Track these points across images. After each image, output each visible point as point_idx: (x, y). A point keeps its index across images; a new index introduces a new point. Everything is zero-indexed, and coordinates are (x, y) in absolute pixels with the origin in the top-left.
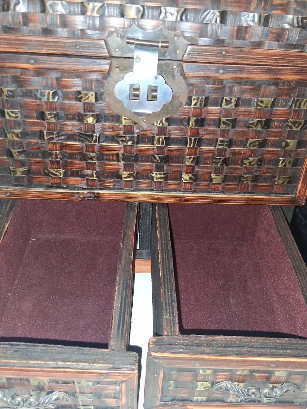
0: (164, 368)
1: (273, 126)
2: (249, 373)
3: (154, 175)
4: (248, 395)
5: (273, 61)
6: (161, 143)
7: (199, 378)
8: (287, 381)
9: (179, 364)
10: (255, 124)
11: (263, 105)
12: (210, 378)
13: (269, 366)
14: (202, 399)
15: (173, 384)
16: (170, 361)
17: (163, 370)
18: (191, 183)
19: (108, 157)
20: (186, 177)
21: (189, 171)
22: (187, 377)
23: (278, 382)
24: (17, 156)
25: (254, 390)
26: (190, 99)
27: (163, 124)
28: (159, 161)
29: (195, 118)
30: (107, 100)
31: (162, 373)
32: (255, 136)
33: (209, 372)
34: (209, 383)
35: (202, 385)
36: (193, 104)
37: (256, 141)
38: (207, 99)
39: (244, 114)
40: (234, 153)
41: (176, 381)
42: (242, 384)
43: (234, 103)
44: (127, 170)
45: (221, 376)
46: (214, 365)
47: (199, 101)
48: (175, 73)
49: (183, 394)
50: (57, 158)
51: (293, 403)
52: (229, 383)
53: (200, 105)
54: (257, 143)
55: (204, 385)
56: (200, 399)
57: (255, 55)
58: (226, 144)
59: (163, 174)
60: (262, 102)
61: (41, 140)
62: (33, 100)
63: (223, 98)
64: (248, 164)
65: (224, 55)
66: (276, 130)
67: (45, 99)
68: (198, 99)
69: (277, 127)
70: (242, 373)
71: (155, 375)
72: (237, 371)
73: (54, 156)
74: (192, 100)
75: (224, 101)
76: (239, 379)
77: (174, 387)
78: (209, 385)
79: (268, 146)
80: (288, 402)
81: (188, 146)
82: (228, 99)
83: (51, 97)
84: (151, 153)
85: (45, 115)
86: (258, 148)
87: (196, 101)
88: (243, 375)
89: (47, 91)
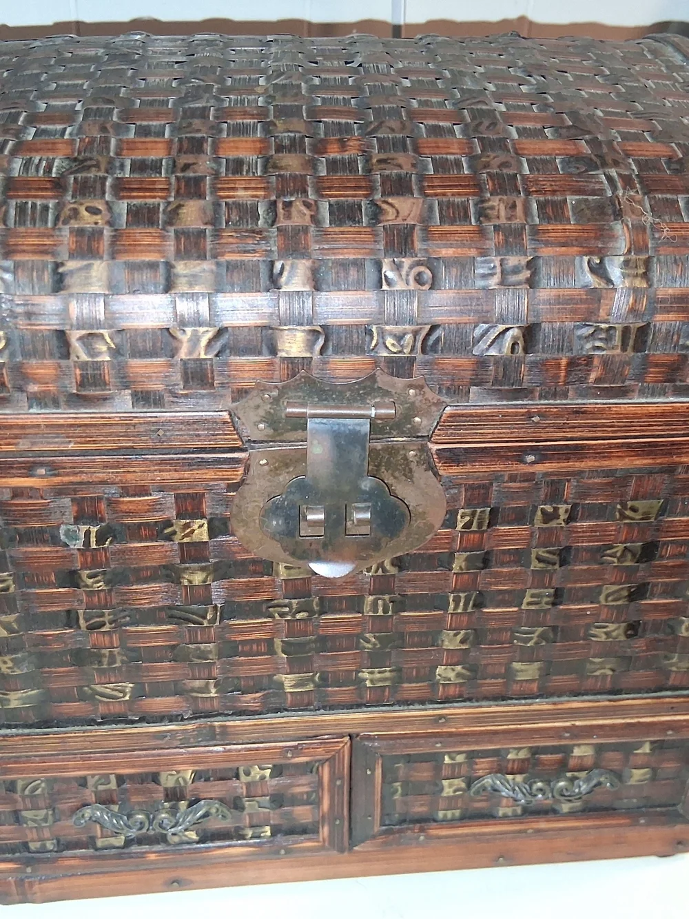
0: (381, 756)
1: (663, 553)
2: (529, 756)
3: (365, 674)
4: (530, 794)
5: (660, 428)
6: (380, 609)
7: (444, 773)
8: (596, 765)
9: (406, 746)
10: (618, 554)
11: (638, 516)
12: (464, 770)
13: (561, 738)
14: (453, 814)
15: (400, 789)
16: (391, 742)
17: (380, 762)
18: (461, 684)
19: (247, 648)
20: (446, 673)
21: (455, 660)
22: (423, 773)
23: (581, 770)
24: (9, 668)
25: (540, 784)
26: (452, 514)
27: (384, 570)
28: (378, 646)
29: (466, 554)
30: (241, 532)
31: (380, 765)
32: (618, 578)
33: (460, 758)
34: (463, 781)
35: (450, 786)
36: (460, 525)
37: (622, 589)
38: (494, 512)
39: (589, 536)
40: (568, 615)
41: (405, 784)
42: (519, 778)
43: (563, 516)
44: (295, 670)
45: (483, 764)
46: (468, 743)
47: (476, 518)
48: (413, 466)
49: (419, 809)
50: (115, 663)
51: (615, 809)
52: (497, 778)
53: (480, 525)
54: (625, 593)
55: (454, 785)
56: (449, 814)
57: (614, 418)
58: (546, 599)
59: (390, 671)
60: (634, 510)
61: (71, 627)
62: (48, 549)
63: (535, 508)
64: (604, 636)
65: (538, 423)
66: (671, 563)
67: (79, 544)
68: (473, 514)
69: (672, 556)
70: (517, 754)
71: (369, 773)
72: (508, 751)
73: (105, 660)
74: (459, 517)
75: (539, 513)
76: (513, 768)
77: (402, 795)
78: (463, 785)
79: (652, 596)
80: (606, 809)
81: (450, 611)
82: (549, 508)
83: (93, 539)
84: (357, 630)
85: (80, 577)
86: (627, 603)
87: (467, 519)
88: (519, 760)
89: (84, 528)
